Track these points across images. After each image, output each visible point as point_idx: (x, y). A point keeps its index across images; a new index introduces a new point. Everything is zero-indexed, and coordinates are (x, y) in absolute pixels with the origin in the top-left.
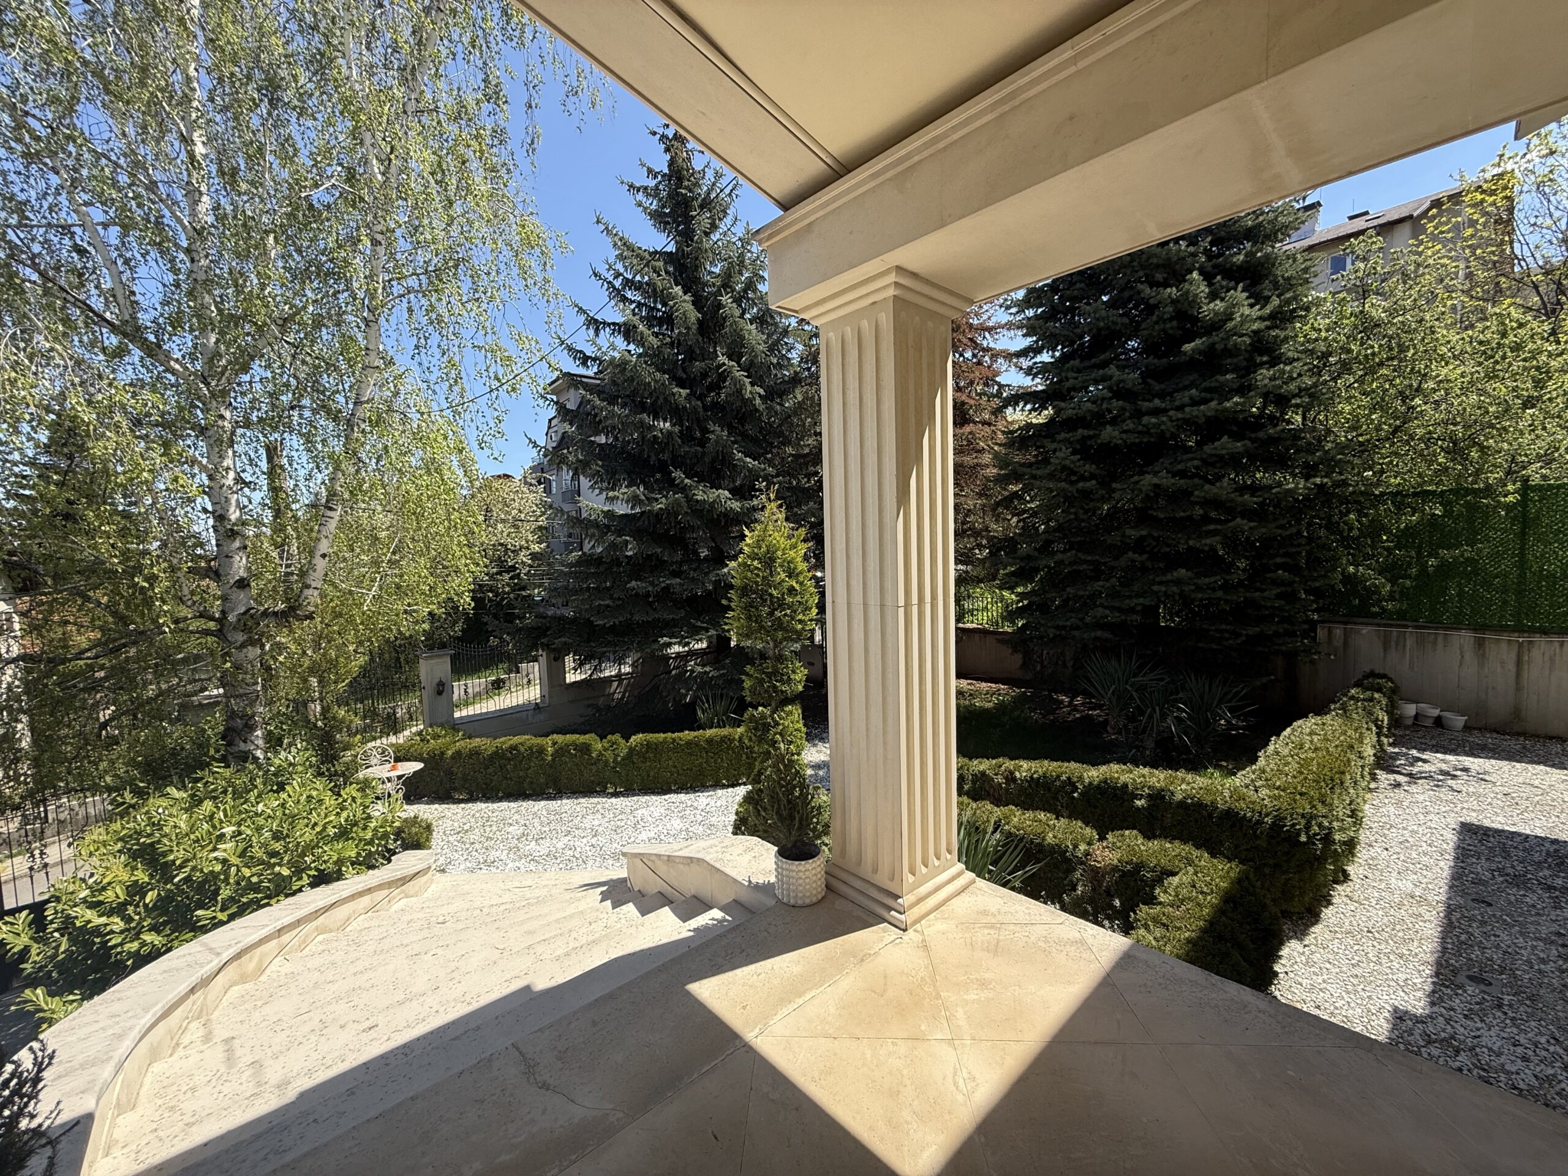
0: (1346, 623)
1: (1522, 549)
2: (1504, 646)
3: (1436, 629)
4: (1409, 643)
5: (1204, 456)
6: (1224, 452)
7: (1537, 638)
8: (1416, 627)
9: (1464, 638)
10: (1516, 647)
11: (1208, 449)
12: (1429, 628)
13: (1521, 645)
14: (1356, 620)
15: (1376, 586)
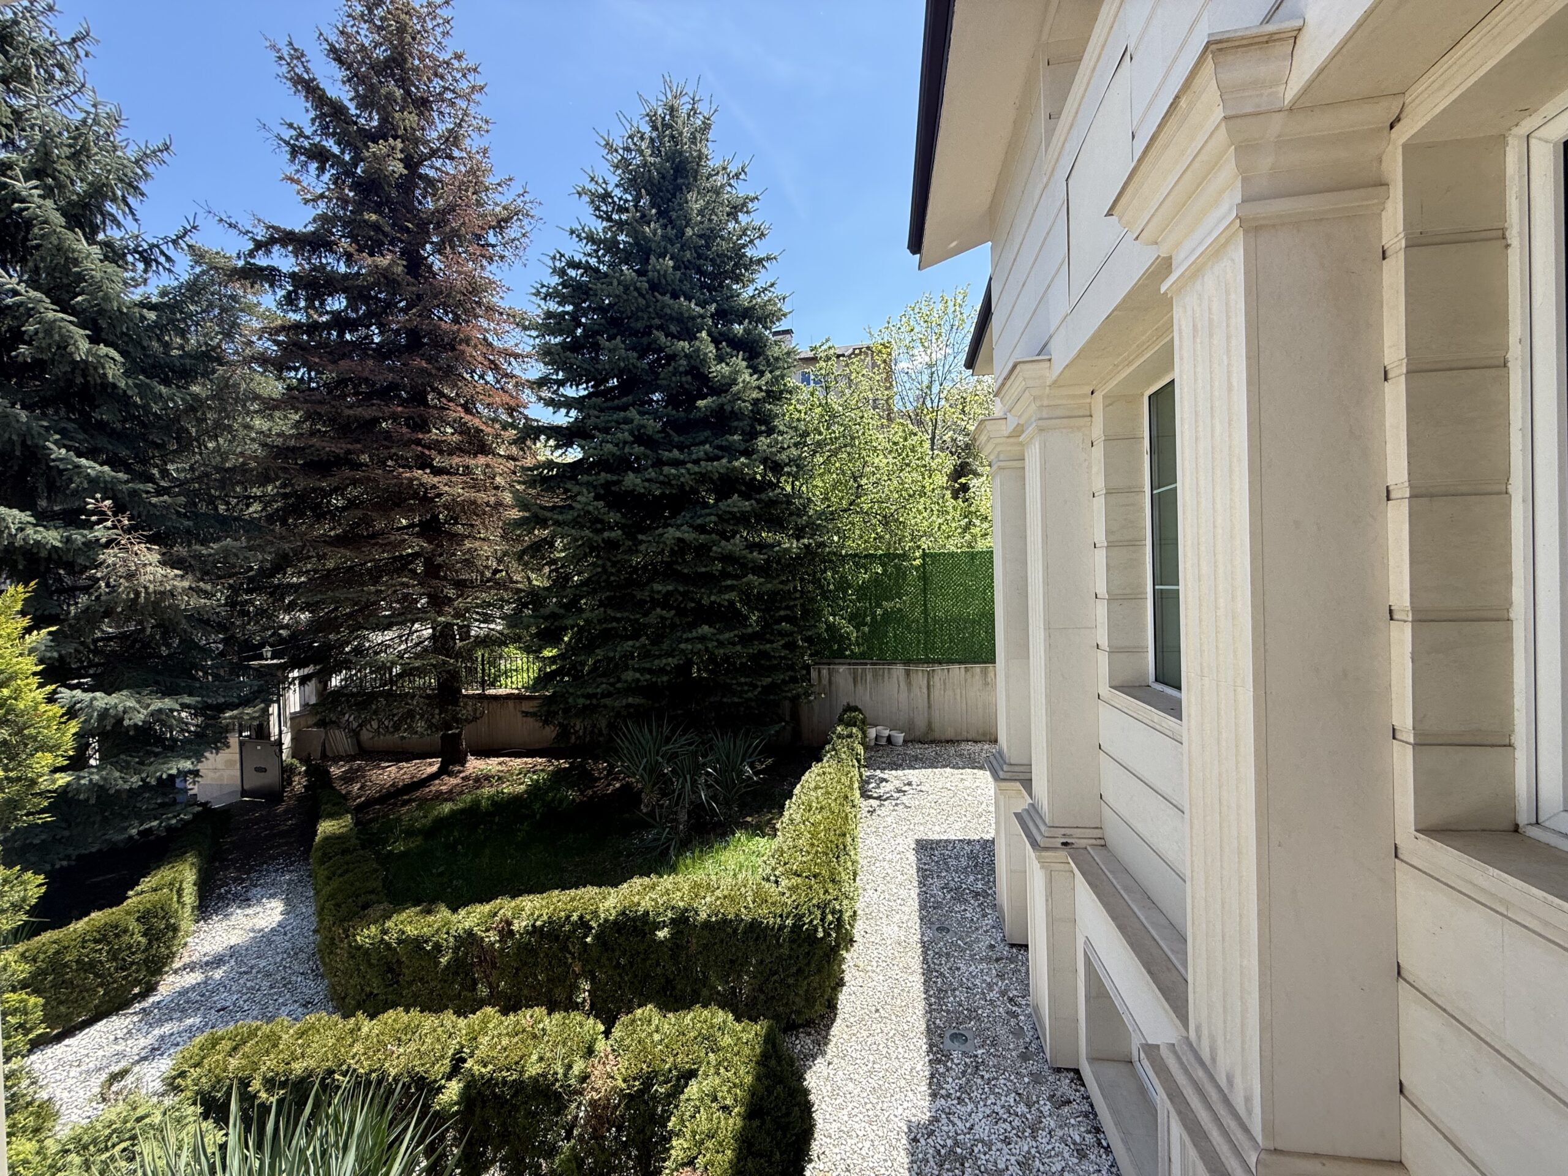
0: (829, 664)
1: (925, 601)
2: (920, 674)
3: (883, 664)
4: (869, 676)
5: (720, 512)
6: (736, 509)
7: (937, 667)
8: (872, 664)
9: (899, 670)
10: (926, 674)
11: (722, 505)
12: (879, 664)
13: (928, 672)
14: (837, 661)
15: (848, 634)
